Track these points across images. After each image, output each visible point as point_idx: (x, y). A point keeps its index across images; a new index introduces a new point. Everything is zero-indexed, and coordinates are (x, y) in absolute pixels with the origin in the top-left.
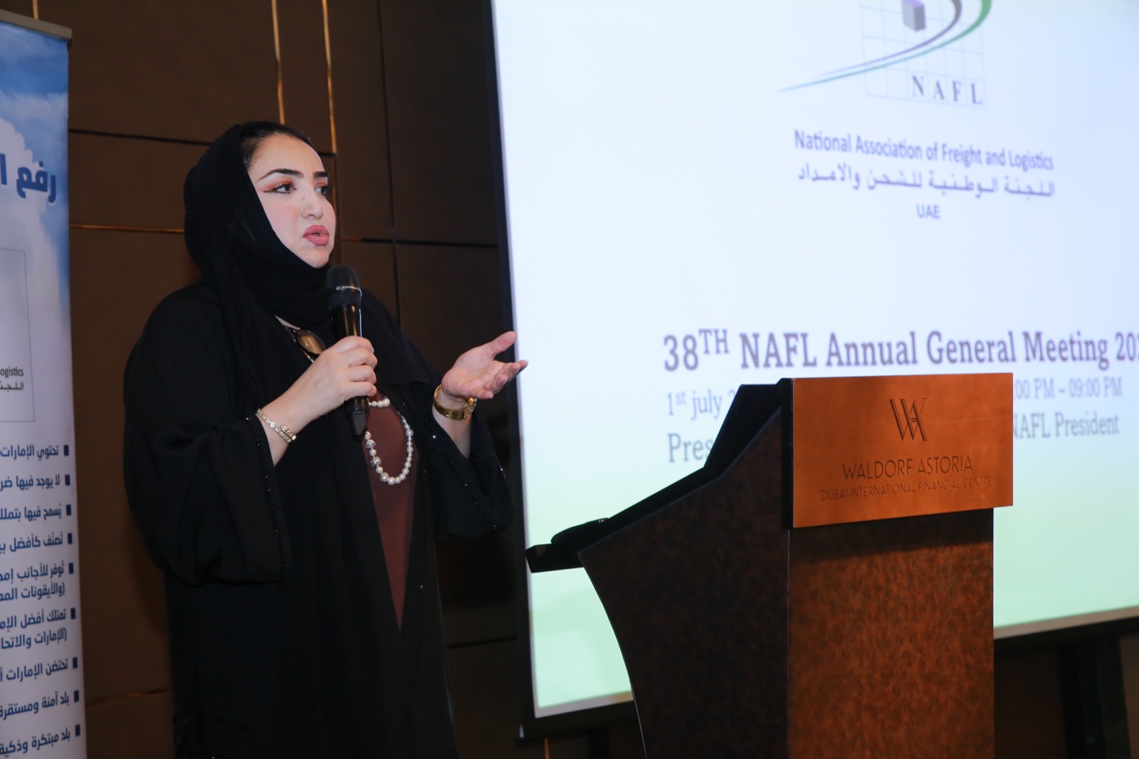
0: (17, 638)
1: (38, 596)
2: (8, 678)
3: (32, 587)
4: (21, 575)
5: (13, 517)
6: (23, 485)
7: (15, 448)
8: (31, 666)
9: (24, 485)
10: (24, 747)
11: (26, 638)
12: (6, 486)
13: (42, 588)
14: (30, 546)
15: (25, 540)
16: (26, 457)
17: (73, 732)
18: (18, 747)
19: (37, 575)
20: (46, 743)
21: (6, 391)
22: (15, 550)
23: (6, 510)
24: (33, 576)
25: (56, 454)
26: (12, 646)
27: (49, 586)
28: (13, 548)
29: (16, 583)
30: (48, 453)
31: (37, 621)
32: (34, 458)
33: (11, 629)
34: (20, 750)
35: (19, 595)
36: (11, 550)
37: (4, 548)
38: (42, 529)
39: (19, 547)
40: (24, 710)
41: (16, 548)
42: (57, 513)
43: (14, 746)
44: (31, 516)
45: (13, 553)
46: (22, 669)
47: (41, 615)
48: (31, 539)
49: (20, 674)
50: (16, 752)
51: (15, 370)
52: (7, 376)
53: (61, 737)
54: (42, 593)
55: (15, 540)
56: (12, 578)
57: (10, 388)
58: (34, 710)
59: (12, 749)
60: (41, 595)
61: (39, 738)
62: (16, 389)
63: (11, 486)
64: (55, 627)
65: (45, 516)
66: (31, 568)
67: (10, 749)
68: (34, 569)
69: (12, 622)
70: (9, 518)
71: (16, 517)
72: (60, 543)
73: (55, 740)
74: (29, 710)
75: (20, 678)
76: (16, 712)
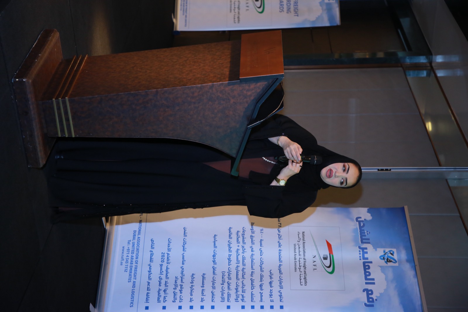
1: (236, 288)
3: (239, 286)
4: (243, 281)
5: (261, 279)
7: (282, 281)
9: (270, 284)
10: (192, 283)
12: (270, 277)
13: (238, 290)
14: (252, 285)
15: (254, 284)
16: (279, 285)
18: (193, 280)
19: (242, 288)
20: (191, 290)
22: (251, 280)
24: (242, 286)
26: (222, 279)
28: (252, 279)
29: (241, 280)
31: (229, 288)
33: (228, 278)
34: (192, 281)
35: (237, 281)
36: (251, 279)
37: (252, 276)
39: (252, 281)
41: (252, 280)
43: (193, 279)
47: (230, 289)
48: (254, 286)
50: (191, 279)
51: (306, 282)
52: (304, 279)
57: (300, 280)
58: (202, 286)
59: (193, 278)
61: (194, 288)
62: (300, 282)
63: (270, 279)
65: (261, 292)
66: (245, 286)
67: (193, 277)
68: (244, 286)
69: (230, 279)
70: (261, 278)
71: (261, 280)
74: (203, 284)
76: (203, 279)
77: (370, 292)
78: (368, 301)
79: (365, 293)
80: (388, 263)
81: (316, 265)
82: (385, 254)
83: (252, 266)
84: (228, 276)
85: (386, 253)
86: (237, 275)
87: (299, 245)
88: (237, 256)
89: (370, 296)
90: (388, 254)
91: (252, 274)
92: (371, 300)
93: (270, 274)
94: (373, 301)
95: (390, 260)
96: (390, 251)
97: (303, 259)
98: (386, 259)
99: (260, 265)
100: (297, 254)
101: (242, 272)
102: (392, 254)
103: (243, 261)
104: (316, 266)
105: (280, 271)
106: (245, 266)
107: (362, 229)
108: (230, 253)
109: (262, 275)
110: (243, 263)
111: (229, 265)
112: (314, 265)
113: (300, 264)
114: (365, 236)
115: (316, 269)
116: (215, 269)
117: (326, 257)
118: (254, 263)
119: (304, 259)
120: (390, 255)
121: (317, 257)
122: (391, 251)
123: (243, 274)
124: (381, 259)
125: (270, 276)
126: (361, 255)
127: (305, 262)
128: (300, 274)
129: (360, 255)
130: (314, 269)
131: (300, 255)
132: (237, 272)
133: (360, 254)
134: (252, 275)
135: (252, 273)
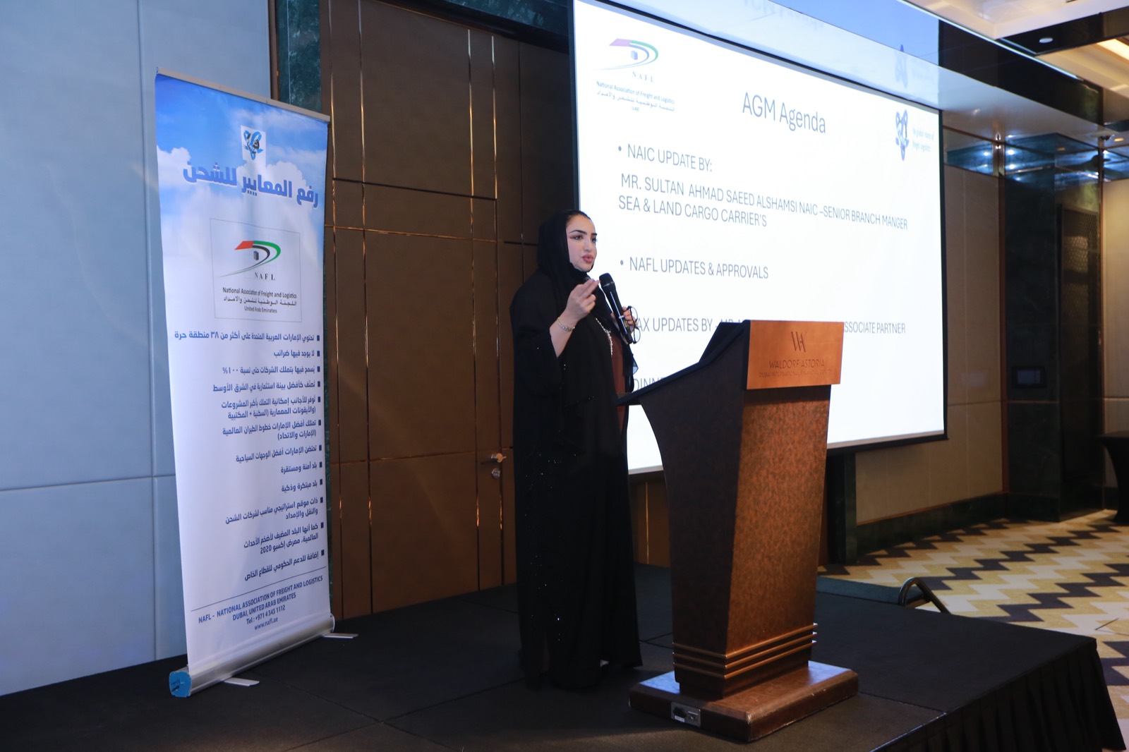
2: (286, 454)
6: (294, 355)
8: (297, 448)
17: (319, 483)
25: (313, 340)
27: (307, 408)
30: (309, 339)
32: (301, 341)
38: (304, 378)
40: (293, 470)
42: (313, 371)
44: (298, 371)
46: (293, 449)
53: (312, 484)
54: (304, 411)
60: (303, 412)
64: (310, 429)
72: (314, 386)
73: (309, 486)
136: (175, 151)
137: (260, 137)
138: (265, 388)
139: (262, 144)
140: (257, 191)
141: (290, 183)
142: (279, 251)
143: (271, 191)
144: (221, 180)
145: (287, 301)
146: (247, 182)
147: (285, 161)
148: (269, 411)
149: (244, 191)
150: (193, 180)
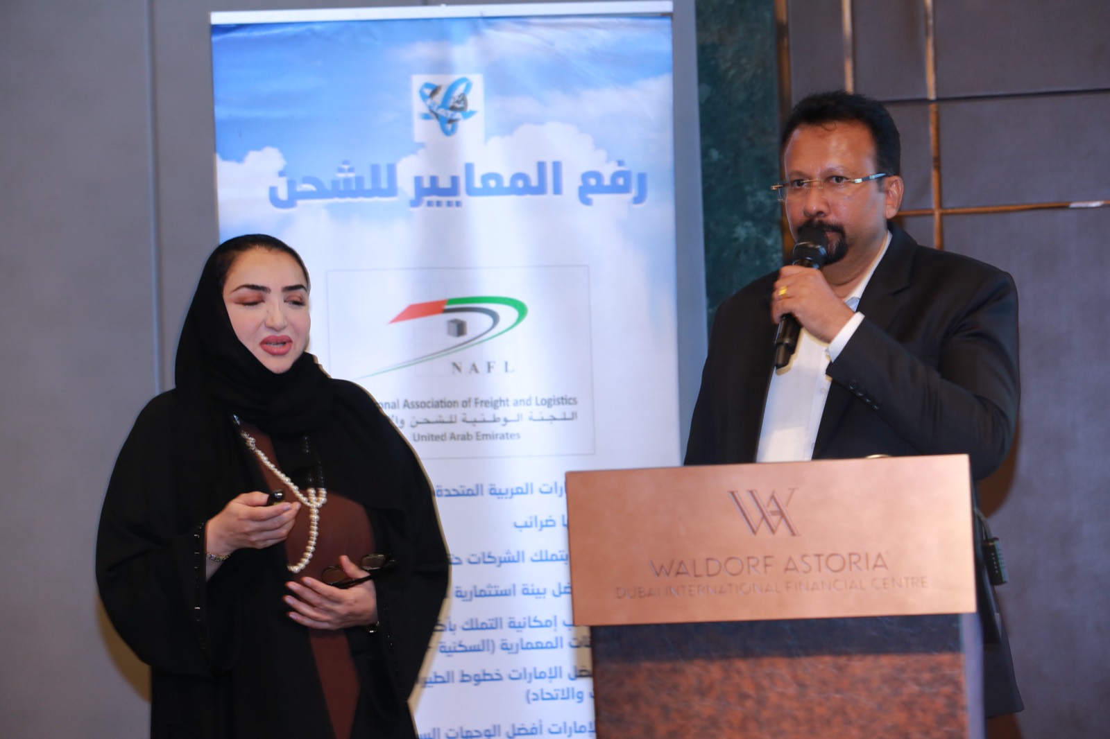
0: (563, 691)
11: (576, 691)
12: (547, 526)
21: (549, 422)
23: (546, 552)
28: (557, 593)
33: (554, 680)
37: (544, 593)
45: (558, 598)
49: (568, 730)
55: (560, 584)
56: (556, 625)
57: (555, 419)
70: (552, 560)
75: (568, 733)
77: (593, 182)
78: (625, 189)
79: (595, 197)
80: (470, 107)
81: (489, 363)
82: (437, 116)
83: (502, 595)
84: (546, 680)
85: (432, 111)
86: (542, 648)
87: (418, 423)
88: (466, 651)
89: (607, 182)
90: (434, 104)
91: (533, 594)
92: (621, 181)
93: (531, 526)
94: (626, 175)
95: (458, 102)
96: (424, 97)
97: (467, 410)
98: (452, 115)
99: (498, 563)
100: (448, 429)
101: (527, 630)
102: (435, 91)
103: (484, 627)
104: (491, 365)
105: (518, 493)
106: (501, 619)
107: (328, 186)
108: (457, 677)
109: (538, 558)
110: (492, 628)
111: (500, 679)
112: (489, 371)
113: (484, 421)
114: (359, 180)
115: (506, 363)
116: (520, 729)
117: (454, 327)
118: (489, 586)
119: (466, 404)
120: (438, 98)
121: (456, 357)
122: (421, 93)
123: (533, 624)
124: (453, 131)
125: (542, 526)
126: (444, 199)
127: (476, 403)
128: (531, 419)
129: (444, 204)
130: (506, 370)
131: (454, 420)
132: (527, 648)
133: (439, 204)
134: (539, 593)
135: (528, 594)
136: (253, 156)
137: (469, 86)
138: (482, 594)
139: (476, 99)
140: (463, 196)
141: (557, 166)
142: (521, 309)
143: (500, 191)
144: (360, 192)
145: (547, 412)
146: (426, 184)
147: (539, 121)
148: (498, 643)
149: (415, 203)
150: (290, 203)
